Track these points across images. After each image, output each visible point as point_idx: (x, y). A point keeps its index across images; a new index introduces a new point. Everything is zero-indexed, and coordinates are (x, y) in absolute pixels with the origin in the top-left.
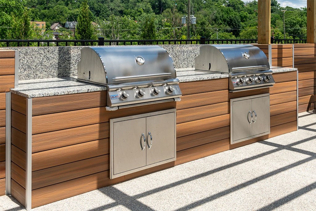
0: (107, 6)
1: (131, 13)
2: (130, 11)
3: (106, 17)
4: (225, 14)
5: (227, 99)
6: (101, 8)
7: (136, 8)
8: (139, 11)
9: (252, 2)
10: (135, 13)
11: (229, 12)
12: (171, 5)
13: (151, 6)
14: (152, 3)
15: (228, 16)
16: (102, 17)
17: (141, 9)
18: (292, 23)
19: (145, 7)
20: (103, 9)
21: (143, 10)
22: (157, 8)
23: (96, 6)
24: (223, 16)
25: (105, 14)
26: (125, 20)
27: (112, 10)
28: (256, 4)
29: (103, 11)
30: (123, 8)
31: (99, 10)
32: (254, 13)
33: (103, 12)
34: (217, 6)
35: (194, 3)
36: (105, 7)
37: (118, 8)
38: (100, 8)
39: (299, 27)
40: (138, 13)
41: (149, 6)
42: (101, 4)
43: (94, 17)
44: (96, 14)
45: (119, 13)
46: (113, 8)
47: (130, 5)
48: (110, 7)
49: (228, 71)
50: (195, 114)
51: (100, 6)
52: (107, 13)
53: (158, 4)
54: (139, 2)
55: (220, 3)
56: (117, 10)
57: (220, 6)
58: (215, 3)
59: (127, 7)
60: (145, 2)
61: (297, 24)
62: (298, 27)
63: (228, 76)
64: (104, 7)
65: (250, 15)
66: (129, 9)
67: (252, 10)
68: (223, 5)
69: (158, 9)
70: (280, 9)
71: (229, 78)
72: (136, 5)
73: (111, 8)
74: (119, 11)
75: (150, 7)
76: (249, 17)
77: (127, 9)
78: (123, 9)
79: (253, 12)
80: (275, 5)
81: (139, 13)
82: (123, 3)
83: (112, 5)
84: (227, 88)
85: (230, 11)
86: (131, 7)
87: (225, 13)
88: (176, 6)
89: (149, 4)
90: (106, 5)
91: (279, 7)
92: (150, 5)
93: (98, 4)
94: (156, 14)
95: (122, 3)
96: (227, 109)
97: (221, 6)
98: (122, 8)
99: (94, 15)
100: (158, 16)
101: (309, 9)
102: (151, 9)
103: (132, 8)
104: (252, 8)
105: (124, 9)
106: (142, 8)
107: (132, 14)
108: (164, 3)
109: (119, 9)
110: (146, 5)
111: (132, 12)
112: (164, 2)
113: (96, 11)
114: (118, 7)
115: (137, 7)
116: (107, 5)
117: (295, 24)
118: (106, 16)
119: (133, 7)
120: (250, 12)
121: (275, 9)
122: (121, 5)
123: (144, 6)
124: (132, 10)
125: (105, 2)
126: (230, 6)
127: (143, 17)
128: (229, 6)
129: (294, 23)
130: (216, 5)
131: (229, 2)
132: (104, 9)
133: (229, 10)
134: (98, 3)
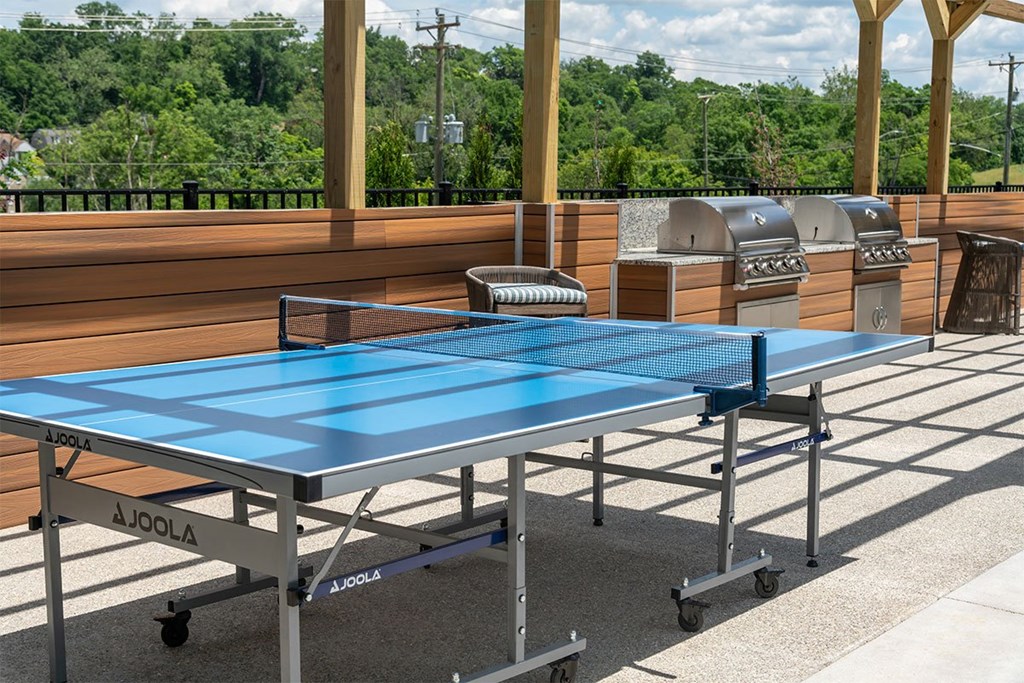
0: (58, 74)
1: (149, 98)
2: (145, 91)
3: (54, 115)
4: (493, 105)
5: (850, 286)
6: (33, 81)
7: (167, 81)
8: (179, 91)
9: (578, 61)
10: (167, 99)
11: (506, 99)
12: (297, 69)
13: (222, 73)
14: (224, 62)
15: (501, 111)
16: (38, 114)
17: (187, 83)
18: (724, 138)
19: (202, 76)
20: (41, 85)
21: (196, 87)
22: (245, 79)
23: (10, 70)
24: (485, 110)
25: (48, 100)
26: (164, 127)
27: (75, 86)
28: (594, 71)
29: (42, 91)
30: (118, 80)
31: (27, 87)
32: (586, 101)
33: (44, 96)
34: (460, 76)
35: (379, 64)
36: (49, 76)
37: (98, 79)
38: (29, 80)
39: (744, 150)
40: (176, 101)
41: (215, 72)
42: (32, 65)
43: (8, 113)
44: (15, 102)
45: (105, 98)
46: (80, 78)
47: (143, 68)
48: (70, 78)
49: (853, 240)
50: (814, 306)
51: (29, 71)
52: (60, 97)
53: (249, 66)
54: (178, 57)
55: (470, 64)
56: (98, 87)
57: (472, 76)
58: (453, 65)
59: (134, 77)
60: (201, 60)
61: (738, 142)
62: (740, 150)
63: (853, 247)
64: (44, 77)
65: (578, 107)
66: (142, 85)
67: (580, 91)
68: (481, 73)
69: (250, 86)
70: (674, 87)
71: (854, 250)
72: (168, 69)
73: (74, 81)
74: (103, 91)
75: (220, 79)
76: (574, 115)
77: (134, 84)
78: (119, 83)
79: (583, 96)
80: (658, 75)
81: (180, 100)
82: (119, 63)
83: (76, 67)
84: (852, 267)
85: (509, 96)
86: (148, 75)
87: (492, 101)
88: (315, 74)
89: (215, 64)
90: (52, 70)
91: (671, 82)
92: (220, 69)
93: (22, 65)
94: (248, 104)
95: (115, 61)
96: (850, 303)
97: (475, 74)
98: (115, 79)
99: (9, 107)
100: (256, 112)
101: (935, 122)
102: (223, 85)
103: (152, 81)
104: (579, 82)
105: (124, 83)
106: (191, 81)
107: (152, 102)
108: (268, 63)
109: (105, 84)
110: (204, 68)
111: (154, 94)
112: (272, 59)
113: (14, 91)
114: (99, 75)
115: (171, 77)
116: (57, 66)
117: (732, 140)
118: (55, 111)
119: (154, 78)
120: (574, 97)
121: (658, 88)
122: (111, 68)
123: (197, 72)
124: (153, 88)
125: (45, 59)
126: (505, 75)
127: (203, 116)
128: (500, 75)
129: (728, 136)
130: (455, 74)
131: (502, 63)
132: (47, 84)
133: (507, 91)
134: (21, 61)
